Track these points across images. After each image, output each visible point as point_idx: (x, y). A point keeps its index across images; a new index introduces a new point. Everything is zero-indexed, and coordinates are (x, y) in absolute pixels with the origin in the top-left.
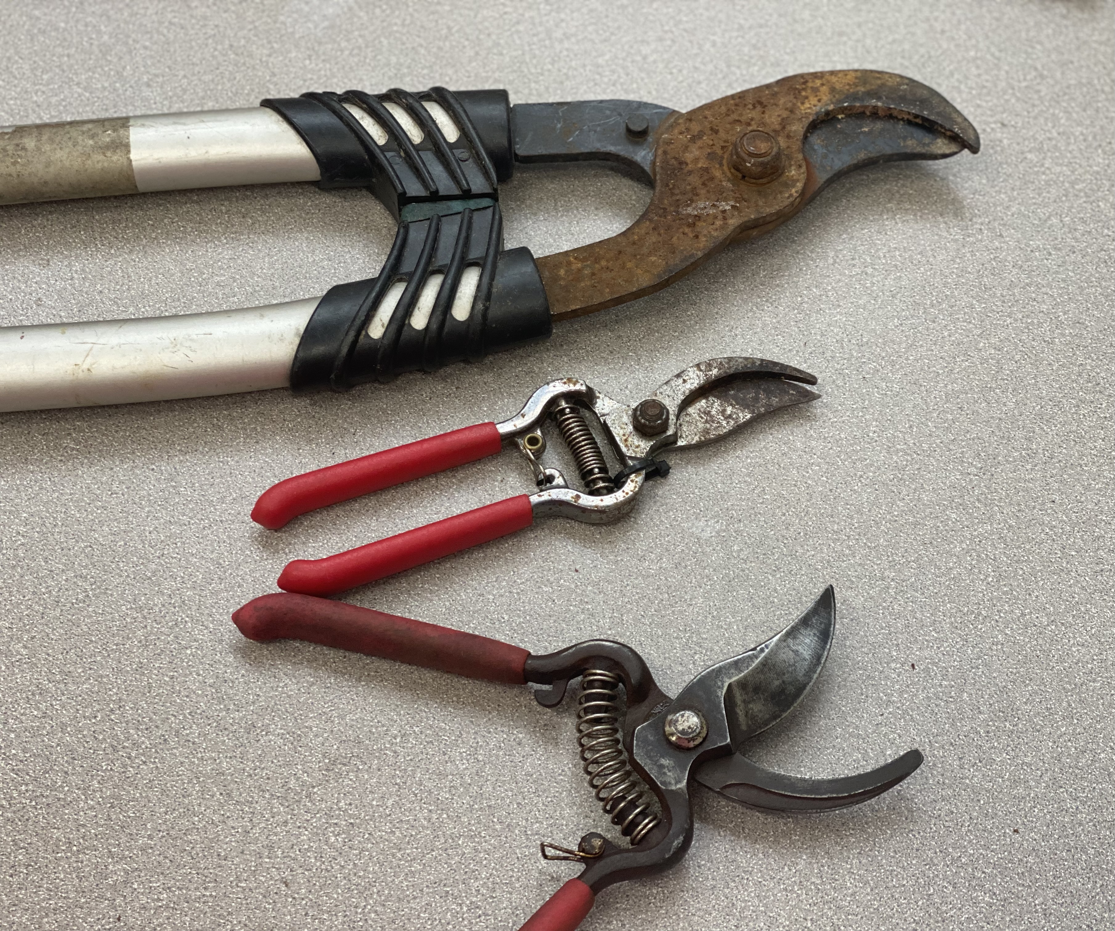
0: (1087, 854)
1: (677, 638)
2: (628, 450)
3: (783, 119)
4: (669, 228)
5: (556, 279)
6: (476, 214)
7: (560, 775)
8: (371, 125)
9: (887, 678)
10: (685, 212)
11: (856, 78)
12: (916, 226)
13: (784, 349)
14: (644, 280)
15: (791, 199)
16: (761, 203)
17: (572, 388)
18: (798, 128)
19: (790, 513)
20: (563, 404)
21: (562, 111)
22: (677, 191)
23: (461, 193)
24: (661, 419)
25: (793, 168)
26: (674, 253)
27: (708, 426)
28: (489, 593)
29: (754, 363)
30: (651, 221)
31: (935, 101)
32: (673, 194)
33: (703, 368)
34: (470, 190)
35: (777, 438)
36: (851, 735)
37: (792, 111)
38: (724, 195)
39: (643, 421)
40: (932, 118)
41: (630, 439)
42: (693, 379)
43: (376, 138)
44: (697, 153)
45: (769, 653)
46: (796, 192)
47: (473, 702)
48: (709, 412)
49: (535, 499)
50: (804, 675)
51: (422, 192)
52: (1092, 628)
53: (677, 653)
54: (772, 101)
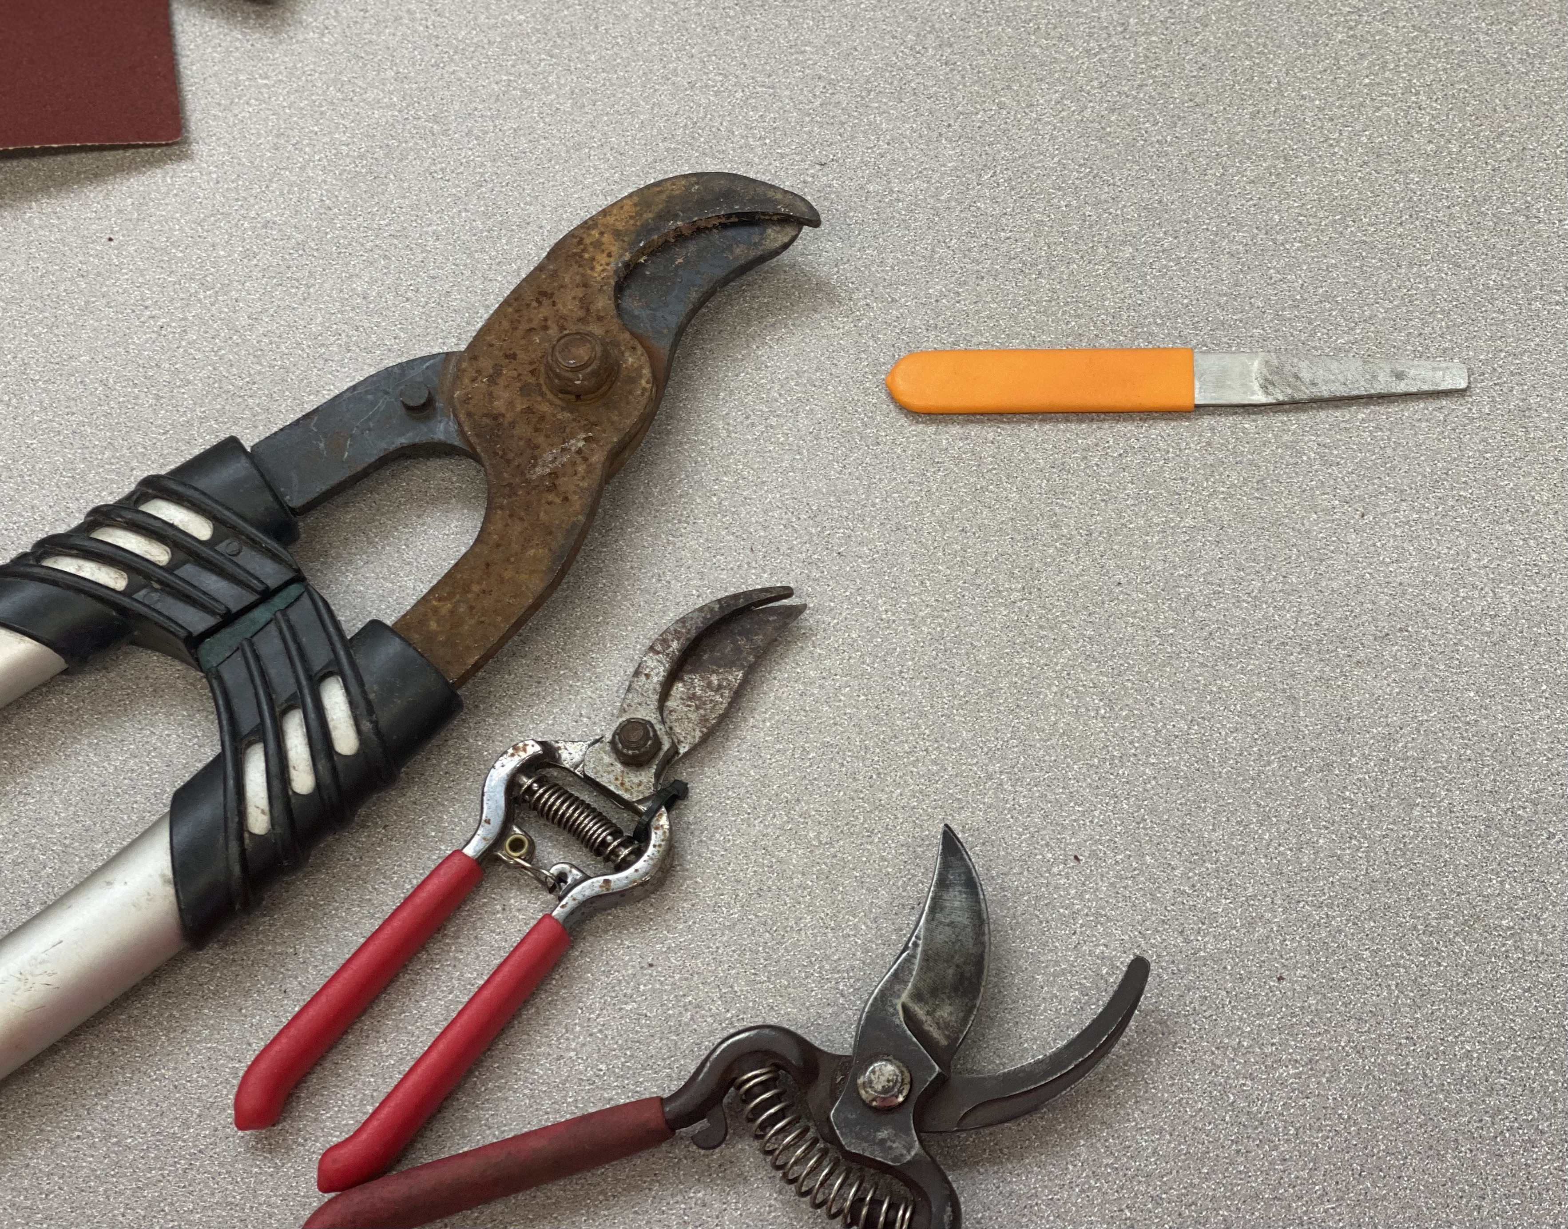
0: (1363, 960)
1: (807, 977)
2: (632, 794)
3: (581, 300)
4: (528, 507)
5: (430, 638)
6: (289, 611)
7: (769, 1213)
8: (97, 571)
9: (1057, 888)
10: (534, 477)
11: (635, 205)
12: (795, 340)
13: (732, 569)
14: (536, 584)
15: (647, 394)
16: (615, 418)
17: (524, 756)
18: (603, 303)
19: (849, 759)
20: (526, 781)
21: (316, 425)
22: (511, 455)
23: (258, 596)
24: (649, 738)
25: (627, 354)
26: (550, 533)
27: (702, 712)
28: (568, 1049)
29: (712, 610)
30: (501, 508)
31: (739, 187)
32: (508, 462)
33: (659, 648)
34: (268, 587)
35: (784, 679)
36: (1055, 975)
37: (585, 285)
38: (568, 430)
39: (630, 752)
40: (747, 209)
41: (626, 780)
42: (656, 667)
43: (111, 584)
44: (506, 395)
45: (925, 944)
46: (647, 382)
47: (624, 1189)
48: (694, 694)
49: (558, 912)
50: (975, 945)
51: (209, 621)
52: (1235, 705)
53: (816, 994)
54: (556, 284)
